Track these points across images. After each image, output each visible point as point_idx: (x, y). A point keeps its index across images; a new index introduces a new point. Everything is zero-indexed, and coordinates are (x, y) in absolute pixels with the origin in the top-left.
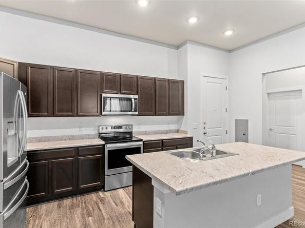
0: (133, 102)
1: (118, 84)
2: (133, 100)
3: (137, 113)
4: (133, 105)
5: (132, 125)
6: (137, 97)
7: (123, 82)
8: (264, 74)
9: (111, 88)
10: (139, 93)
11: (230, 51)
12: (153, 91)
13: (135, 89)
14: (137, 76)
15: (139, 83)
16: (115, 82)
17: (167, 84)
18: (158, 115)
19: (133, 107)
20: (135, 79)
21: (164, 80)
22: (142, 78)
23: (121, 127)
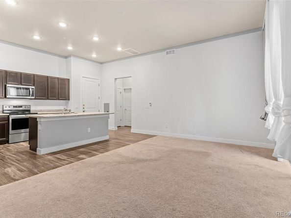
0: (31, 90)
1: (19, 79)
2: (31, 89)
3: (34, 97)
4: (31, 92)
5: (30, 106)
6: (34, 87)
7: (23, 77)
8: (116, 79)
9: (14, 81)
10: (35, 85)
11: (101, 63)
12: (46, 84)
13: (32, 83)
14: (34, 75)
15: (36, 79)
16: (17, 77)
17: (56, 80)
18: (50, 99)
19: (31, 94)
20: (33, 76)
21: (55, 78)
22: (38, 76)
23: (21, 107)
